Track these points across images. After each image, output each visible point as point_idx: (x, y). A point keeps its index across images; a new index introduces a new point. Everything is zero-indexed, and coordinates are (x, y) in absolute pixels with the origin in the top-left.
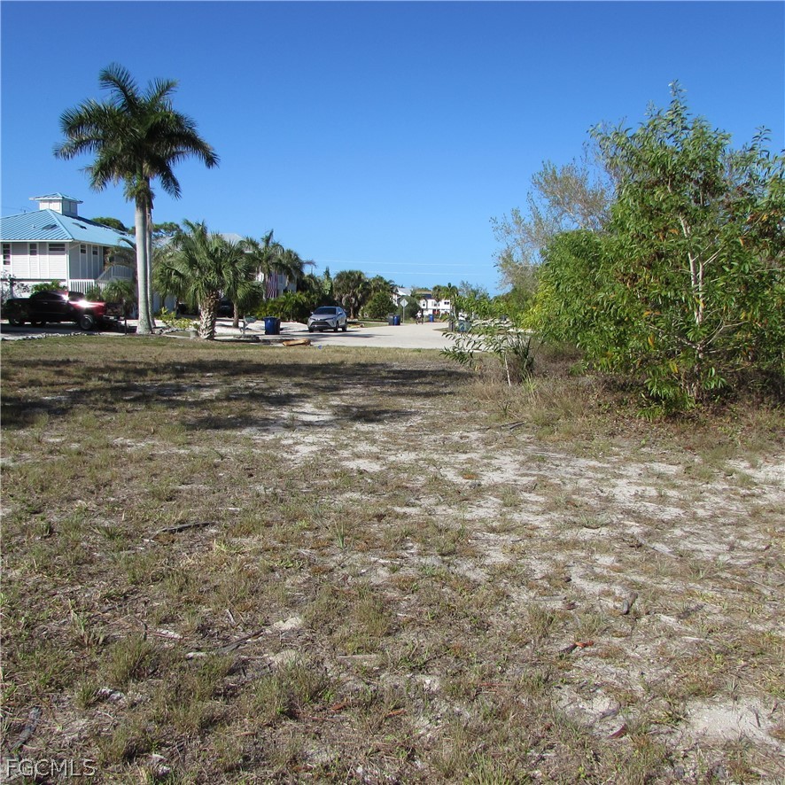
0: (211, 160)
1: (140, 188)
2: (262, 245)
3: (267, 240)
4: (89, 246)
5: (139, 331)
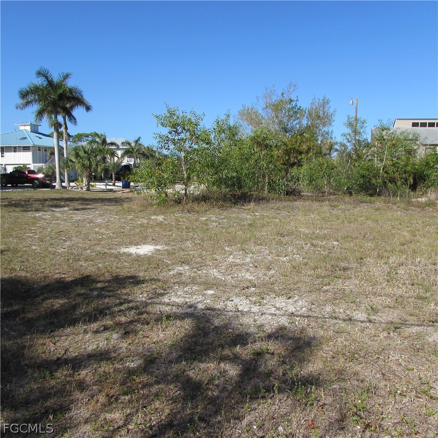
0: (88, 108)
1: (55, 122)
2: (133, 145)
3: (137, 142)
4: (42, 147)
5: (57, 187)
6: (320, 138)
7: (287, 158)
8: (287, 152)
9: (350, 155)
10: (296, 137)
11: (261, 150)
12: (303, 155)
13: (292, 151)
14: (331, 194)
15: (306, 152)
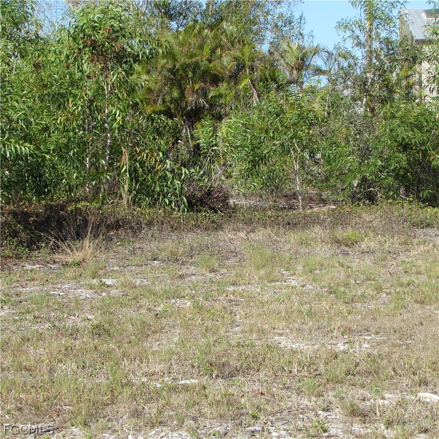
6: (269, 36)
7: (176, 94)
8: (176, 78)
9: (365, 84)
10: (200, 32)
11: (105, 69)
12: (223, 87)
13: (190, 74)
14: (311, 199)
15: (230, 77)
